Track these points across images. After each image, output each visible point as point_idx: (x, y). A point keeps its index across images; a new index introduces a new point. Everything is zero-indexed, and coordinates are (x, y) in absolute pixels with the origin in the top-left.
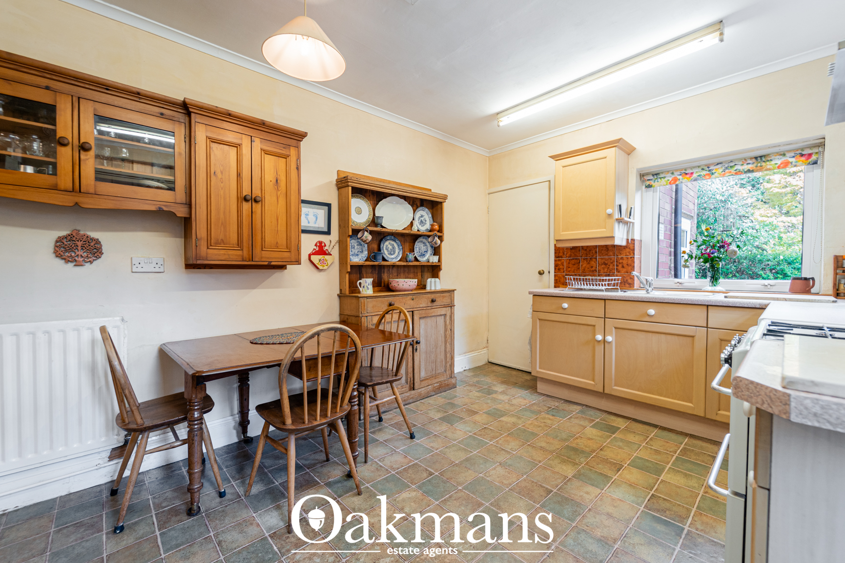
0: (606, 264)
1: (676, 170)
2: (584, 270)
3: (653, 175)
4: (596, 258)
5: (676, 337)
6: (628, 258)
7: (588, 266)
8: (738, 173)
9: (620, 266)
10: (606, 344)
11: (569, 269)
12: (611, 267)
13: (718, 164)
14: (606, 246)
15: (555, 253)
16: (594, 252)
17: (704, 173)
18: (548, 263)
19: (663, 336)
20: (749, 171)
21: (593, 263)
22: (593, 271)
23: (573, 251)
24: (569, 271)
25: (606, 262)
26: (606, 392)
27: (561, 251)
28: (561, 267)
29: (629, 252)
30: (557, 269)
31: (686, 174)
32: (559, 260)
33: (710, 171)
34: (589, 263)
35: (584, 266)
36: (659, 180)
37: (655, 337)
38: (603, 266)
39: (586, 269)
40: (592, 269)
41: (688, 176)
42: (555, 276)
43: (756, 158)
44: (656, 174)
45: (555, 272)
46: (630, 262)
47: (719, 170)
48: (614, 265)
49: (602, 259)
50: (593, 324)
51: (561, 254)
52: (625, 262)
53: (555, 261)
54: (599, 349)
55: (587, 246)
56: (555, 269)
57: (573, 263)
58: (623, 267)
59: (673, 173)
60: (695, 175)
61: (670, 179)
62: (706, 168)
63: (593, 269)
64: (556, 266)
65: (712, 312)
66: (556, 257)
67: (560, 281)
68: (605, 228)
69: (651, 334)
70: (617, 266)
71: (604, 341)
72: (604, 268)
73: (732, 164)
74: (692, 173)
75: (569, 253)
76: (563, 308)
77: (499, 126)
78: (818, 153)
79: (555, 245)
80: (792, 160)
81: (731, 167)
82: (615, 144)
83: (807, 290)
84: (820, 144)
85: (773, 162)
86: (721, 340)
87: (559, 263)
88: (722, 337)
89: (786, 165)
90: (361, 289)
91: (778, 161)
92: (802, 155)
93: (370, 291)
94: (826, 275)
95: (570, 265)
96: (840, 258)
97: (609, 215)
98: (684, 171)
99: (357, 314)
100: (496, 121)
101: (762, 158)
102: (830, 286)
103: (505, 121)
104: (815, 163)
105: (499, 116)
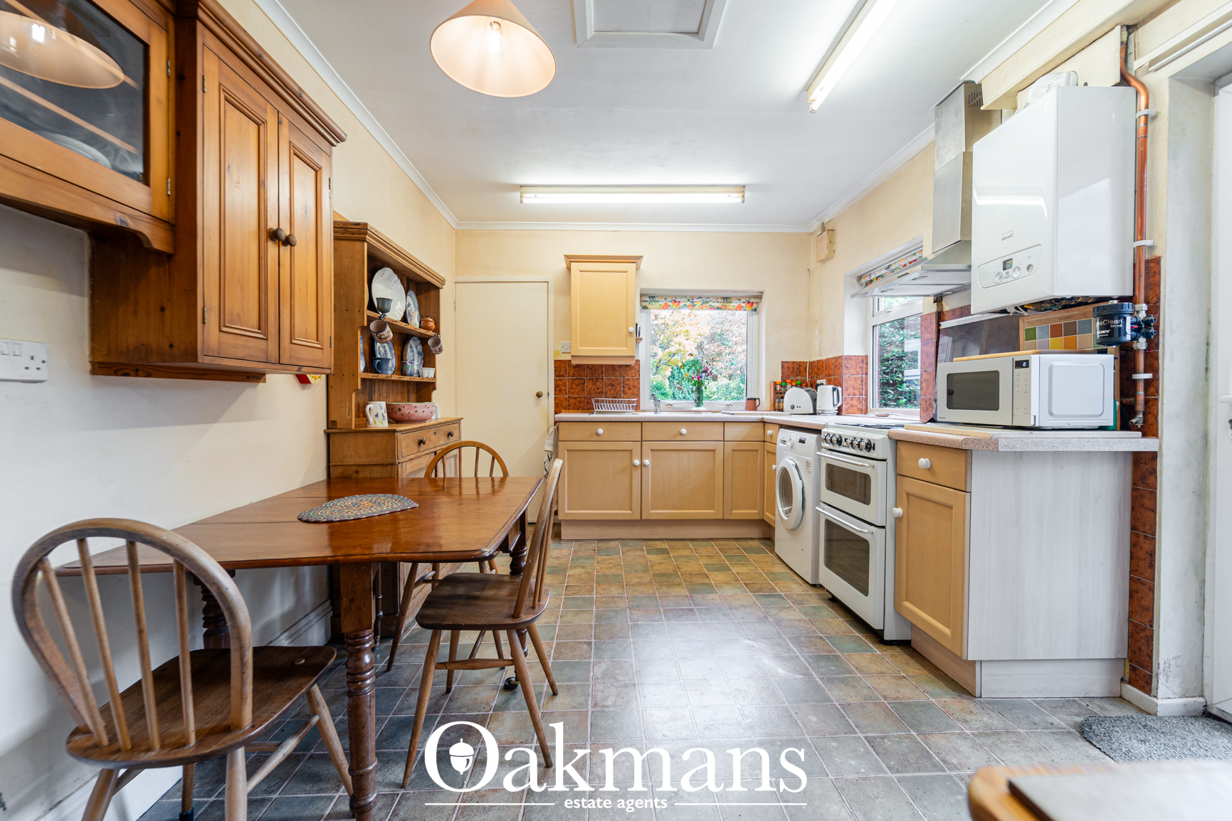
0: (612, 385)
1: (669, 297)
2: (590, 391)
3: (650, 297)
4: (602, 379)
5: (702, 452)
6: (633, 380)
7: (594, 387)
8: (712, 308)
9: (627, 387)
10: (643, 468)
11: (573, 390)
12: (618, 388)
13: (699, 298)
14: (613, 365)
15: (555, 371)
16: (600, 371)
17: (688, 303)
18: (547, 383)
19: (692, 453)
20: (718, 308)
21: (599, 384)
22: (599, 393)
23: (577, 369)
24: (572, 393)
25: (613, 383)
26: (643, 518)
27: (563, 369)
28: (563, 388)
29: (635, 374)
30: (558, 391)
31: (675, 301)
32: (560, 380)
33: (692, 302)
34: (594, 384)
35: (590, 387)
36: (654, 303)
37: (685, 455)
38: (610, 387)
39: (592, 390)
40: (598, 391)
41: (676, 304)
42: (555, 398)
43: (724, 298)
44: (653, 297)
45: (555, 394)
46: (635, 384)
47: (698, 303)
48: (620, 387)
49: (609, 379)
50: (630, 448)
51: (562, 373)
52: (631, 383)
53: (555, 380)
54: (637, 474)
55: (593, 365)
56: (555, 390)
57: (577, 383)
58: (629, 389)
59: (666, 299)
60: (682, 304)
61: (663, 304)
62: (691, 299)
63: (600, 390)
64: (556, 386)
65: (728, 428)
66: (556, 375)
67: (561, 405)
68: (626, 347)
69: (682, 452)
70: (624, 387)
71: (642, 465)
72: (610, 390)
73: (708, 300)
74: (679, 302)
75: (573, 372)
76: (598, 434)
77: (521, 202)
78: (758, 303)
79: (555, 361)
80: (743, 305)
81: (707, 302)
82: (635, 260)
83: (755, 408)
84: (759, 296)
85: (733, 304)
86: (733, 451)
87: (560, 383)
88: (734, 448)
89: (740, 308)
90: (371, 419)
91: (735, 304)
92: (749, 302)
93: (386, 422)
94: (766, 396)
95: (574, 386)
96: (775, 384)
97: (630, 333)
98: (675, 298)
99: (390, 461)
100: (518, 194)
101: (726, 299)
102: (769, 404)
103: (530, 199)
104: (755, 310)
105: (523, 189)
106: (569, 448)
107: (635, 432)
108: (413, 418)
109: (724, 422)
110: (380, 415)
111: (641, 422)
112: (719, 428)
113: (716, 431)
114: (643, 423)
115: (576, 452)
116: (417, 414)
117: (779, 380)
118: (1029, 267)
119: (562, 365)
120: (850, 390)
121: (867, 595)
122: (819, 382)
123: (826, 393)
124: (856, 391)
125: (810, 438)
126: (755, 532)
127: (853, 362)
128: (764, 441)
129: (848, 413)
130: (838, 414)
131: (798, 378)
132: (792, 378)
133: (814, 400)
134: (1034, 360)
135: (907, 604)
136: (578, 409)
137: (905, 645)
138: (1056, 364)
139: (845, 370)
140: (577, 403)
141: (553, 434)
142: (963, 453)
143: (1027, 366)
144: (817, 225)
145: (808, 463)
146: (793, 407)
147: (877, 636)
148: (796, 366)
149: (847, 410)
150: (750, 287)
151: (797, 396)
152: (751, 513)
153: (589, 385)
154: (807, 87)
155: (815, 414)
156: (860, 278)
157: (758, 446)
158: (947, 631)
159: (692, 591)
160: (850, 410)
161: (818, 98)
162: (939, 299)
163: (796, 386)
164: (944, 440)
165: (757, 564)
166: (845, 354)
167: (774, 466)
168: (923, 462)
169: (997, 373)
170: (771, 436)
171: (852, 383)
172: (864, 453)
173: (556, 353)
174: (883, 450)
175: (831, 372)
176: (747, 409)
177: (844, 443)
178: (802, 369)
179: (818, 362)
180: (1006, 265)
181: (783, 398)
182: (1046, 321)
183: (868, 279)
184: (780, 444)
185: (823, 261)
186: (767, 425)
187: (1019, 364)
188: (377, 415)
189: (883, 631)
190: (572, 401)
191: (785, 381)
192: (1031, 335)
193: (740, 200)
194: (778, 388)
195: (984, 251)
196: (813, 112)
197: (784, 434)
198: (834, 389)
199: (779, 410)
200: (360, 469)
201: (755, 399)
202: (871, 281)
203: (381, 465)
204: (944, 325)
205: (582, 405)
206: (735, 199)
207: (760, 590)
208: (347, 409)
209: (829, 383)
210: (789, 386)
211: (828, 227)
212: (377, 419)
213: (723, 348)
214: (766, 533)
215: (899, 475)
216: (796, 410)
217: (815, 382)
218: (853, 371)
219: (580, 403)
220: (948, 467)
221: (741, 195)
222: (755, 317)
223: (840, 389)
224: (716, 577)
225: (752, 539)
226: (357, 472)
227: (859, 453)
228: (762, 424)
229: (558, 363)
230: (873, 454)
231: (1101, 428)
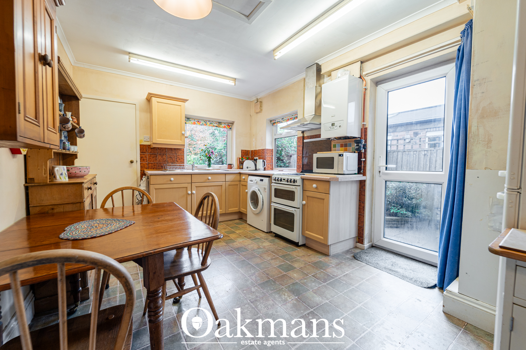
0: (171, 158)
1: (196, 119)
2: (160, 160)
3: (187, 119)
4: (166, 155)
5: (217, 187)
6: (181, 155)
7: (162, 158)
8: (214, 126)
9: (178, 159)
10: (192, 195)
11: (150, 160)
12: (174, 159)
13: (209, 121)
14: (171, 148)
15: (140, 150)
16: (165, 151)
17: (204, 123)
18: (136, 156)
19: (213, 187)
20: (216, 126)
21: (164, 157)
22: (164, 161)
23: (153, 150)
24: (150, 161)
25: (171, 157)
27: (145, 149)
28: (145, 158)
29: (182, 152)
30: (142, 160)
31: (198, 121)
32: (143, 154)
33: (206, 123)
34: (162, 157)
35: (159, 158)
36: (189, 121)
38: (170, 159)
39: (161, 160)
40: (164, 160)
41: (199, 123)
42: (141, 164)
43: (219, 123)
44: (189, 119)
45: (140, 162)
46: (182, 157)
47: (208, 123)
48: (175, 158)
49: (169, 155)
50: (186, 186)
51: (144, 151)
52: (180, 157)
53: (141, 155)
54: (189, 198)
55: (161, 148)
56: (141, 160)
57: (153, 156)
58: (179, 159)
59: (194, 120)
60: (201, 123)
61: (193, 122)
62: (205, 121)
63: (165, 160)
64: (141, 158)
65: (227, 176)
66: (141, 152)
67: (144, 167)
68: (181, 140)
69: (209, 187)
70: (177, 159)
71: (192, 193)
72: (170, 160)
73: (213, 123)
74: (200, 122)
75: (150, 151)
76: (171, 181)
77: (129, 61)
78: (232, 126)
79: (141, 145)
80: (226, 126)
81: (212, 123)
82: (185, 101)
83: (231, 168)
84: (233, 123)
85: (222, 125)
86: (229, 185)
87: (144, 156)
88: (229, 184)
89: (225, 127)
90: (58, 177)
91: (223, 125)
92: (228, 125)
93: (67, 178)
94: (236, 163)
95: (151, 158)
96: (239, 158)
97: (183, 134)
98: (198, 120)
99: (79, 200)
100: (127, 57)
101: (220, 123)
102: (237, 166)
103: (134, 61)
104: (231, 129)
105: (130, 55)
106: (156, 188)
107: (188, 179)
108: (78, 175)
109: (225, 174)
110: (63, 174)
111: (191, 174)
112: (223, 176)
113: (222, 178)
114: (192, 175)
115: (160, 190)
116: (81, 173)
117: (240, 157)
118: (340, 126)
119: (144, 147)
120: (268, 161)
121: (293, 231)
122: (255, 158)
123: (260, 162)
124: (270, 162)
126: (236, 217)
127: (269, 151)
128: (240, 181)
129: (267, 170)
130: (264, 170)
131: (247, 156)
132: (245, 156)
133: (256, 165)
134: (344, 154)
135: (307, 232)
136: (154, 169)
137: (304, 245)
139: (266, 154)
140: (153, 166)
141: (145, 181)
142: (328, 182)
143: (343, 156)
144: (254, 99)
145: (265, 189)
146: (247, 168)
147: (296, 244)
148: (246, 152)
149: (267, 168)
150: (229, 119)
151: (248, 163)
152: (235, 209)
153: (159, 157)
154: (274, 50)
155: (256, 170)
156: (271, 121)
157: (238, 183)
158: (322, 238)
159: (226, 243)
160: (268, 169)
161: (278, 55)
162: (303, 132)
163: (247, 159)
164: (323, 178)
165: (243, 229)
166: (266, 148)
167: (246, 191)
168: (314, 186)
169: (333, 158)
170: (244, 179)
171: (268, 159)
173: (141, 141)
175: (260, 154)
176: (228, 168)
177: (283, 180)
178: (248, 153)
179: (255, 150)
180: (333, 125)
181: (243, 164)
182: (339, 143)
183: (274, 122)
184: (249, 182)
185: (257, 113)
186: (241, 175)
187: (340, 155)
188: (62, 174)
189: (298, 242)
190: (150, 165)
191: (243, 158)
192: (335, 146)
193: (234, 84)
194: (241, 160)
195: (325, 119)
196: (275, 59)
197: (251, 178)
198: (263, 161)
199: (241, 169)
200: (55, 207)
201: (231, 164)
202: (275, 123)
203: (72, 203)
204: (305, 141)
205: (156, 167)
206: (232, 83)
207: (251, 238)
208: (44, 171)
209: (260, 158)
210: (244, 159)
211: (259, 100)
212: (62, 177)
213: (192, 141)
214: (242, 216)
215: (303, 190)
216: (249, 169)
217: (253, 158)
218: (269, 155)
219: (154, 165)
220: (322, 187)
221: (234, 82)
222: (230, 132)
223: (265, 161)
224: (232, 236)
225: (235, 220)
226: (53, 209)
227: (290, 184)
228: (239, 174)
229: (142, 146)
230: (296, 184)
231: (355, 174)
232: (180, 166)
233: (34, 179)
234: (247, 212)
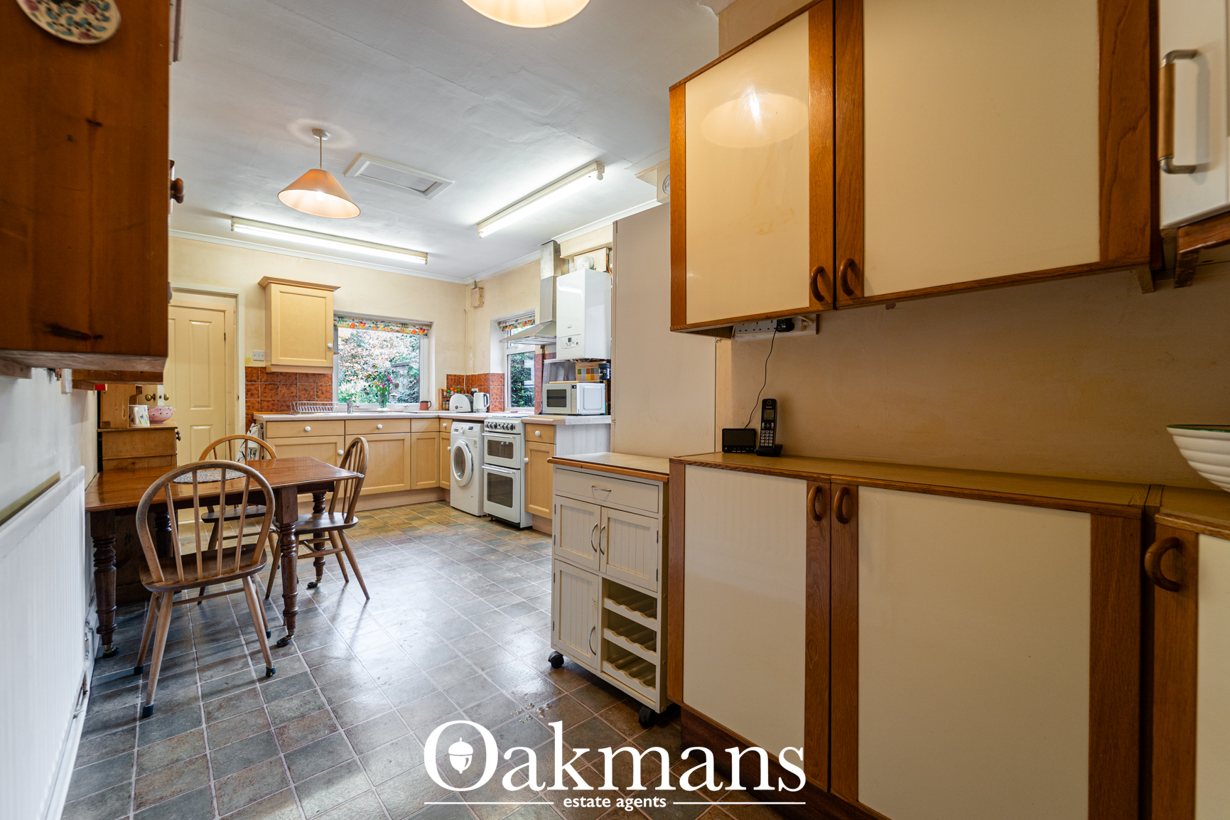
0: (306, 390)
1: (357, 318)
2: (284, 395)
3: (339, 318)
4: (296, 384)
5: (394, 441)
6: (326, 385)
7: (287, 392)
8: (392, 331)
9: (320, 392)
11: (266, 394)
12: (311, 393)
13: (382, 322)
15: (246, 376)
16: (294, 379)
17: (372, 325)
19: (386, 442)
20: (398, 331)
21: (293, 389)
22: (293, 397)
23: (270, 376)
24: (265, 397)
25: (307, 388)
27: (254, 375)
28: (255, 392)
29: (328, 381)
30: (249, 395)
31: (361, 323)
32: (251, 385)
33: (376, 325)
34: (288, 389)
35: (283, 391)
36: (342, 322)
37: (381, 445)
38: (304, 392)
39: (286, 394)
40: (292, 395)
41: (362, 325)
42: (246, 402)
43: (402, 324)
44: (341, 318)
45: (246, 398)
46: (328, 389)
47: (381, 326)
48: (314, 391)
49: (302, 385)
50: (335, 441)
51: (253, 379)
52: (324, 389)
53: (246, 385)
55: (287, 373)
56: (247, 394)
57: (270, 388)
58: (323, 393)
59: (353, 320)
60: (367, 325)
61: (350, 324)
62: (375, 323)
63: (294, 394)
64: (248, 391)
65: (414, 422)
66: (247, 380)
67: (253, 407)
68: (326, 360)
69: (378, 443)
70: (317, 392)
72: (304, 394)
73: (389, 324)
74: (365, 323)
75: (265, 378)
76: (305, 431)
77: (232, 230)
78: (428, 330)
79: (246, 368)
80: (417, 330)
81: (389, 326)
82: (332, 289)
83: (427, 409)
84: (430, 325)
85: (409, 329)
86: (418, 439)
87: (252, 387)
88: (418, 437)
89: (414, 332)
90: (137, 421)
91: (411, 329)
92: (421, 329)
93: (148, 422)
94: (436, 400)
95: (267, 391)
96: (443, 390)
97: (329, 348)
98: (361, 320)
99: (169, 452)
100: (229, 222)
101: (404, 325)
102: (438, 405)
103: (240, 229)
104: (426, 335)
105: (235, 220)
106: (278, 444)
107: (339, 428)
108: (156, 419)
109: (411, 419)
110: (144, 416)
111: (345, 420)
112: (407, 423)
113: (405, 426)
114: (347, 421)
115: (285, 446)
117: (445, 388)
118: (577, 343)
119: (254, 371)
120: (495, 395)
121: (511, 507)
122: (473, 390)
123: (479, 397)
124: (498, 397)
125: (477, 427)
126: (433, 497)
127: (496, 377)
128: (440, 431)
129: (493, 411)
130: (487, 412)
131: (459, 386)
132: (454, 386)
133: (472, 403)
134: (578, 385)
135: (531, 506)
136: (271, 411)
137: (530, 529)
138: (586, 387)
139: (491, 383)
140: (271, 406)
141: (257, 433)
142: (552, 426)
143: (577, 388)
144: (471, 281)
145: (475, 442)
146: (457, 408)
147: (515, 527)
148: (457, 378)
149: (492, 409)
150: (422, 317)
151: (458, 400)
152: (431, 483)
153: (283, 390)
154: (478, 224)
155: (472, 411)
156: (499, 323)
157: (435, 435)
158: (547, 510)
160: (494, 409)
161: (486, 232)
162: (543, 347)
163: (457, 392)
164: (546, 421)
165: (441, 512)
166: (492, 372)
167: (449, 448)
168: (537, 433)
169: (566, 390)
170: (446, 427)
171: (495, 391)
172: (510, 431)
173: (247, 360)
174: (519, 429)
175: (482, 383)
176: (421, 409)
177: (498, 427)
178: (461, 380)
179: (472, 376)
180: (570, 340)
181: (448, 401)
182: (585, 367)
183: (504, 325)
184: (453, 432)
185: (476, 308)
186: (441, 420)
187: (573, 387)
188: (142, 417)
189: (519, 523)
190: (265, 403)
191: (449, 389)
192: (580, 372)
193: (424, 262)
194: (445, 393)
195: (561, 331)
196: (480, 237)
197: (456, 425)
198: (485, 395)
199: (446, 410)
200: (137, 461)
201: (427, 402)
202: (506, 327)
203: (160, 456)
204: (546, 362)
205: (275, 407)
206: (420, 261)
207: (449, 523)
208: (123, 412)
209: (480, 391)
210: (452, 392)
211: (479, 285)
212: (142, 420)
214: (442, 495)
215: (526, 441)
216: (459, 410)
217: (470, 390)
218: (496, 384)
219: (273, 405)
220: (548, 432)
221: (425, 259)
222: (424, 341)
223: (488, 395)
224: (415, 523)
225: (431, 502)
226: (134, 463)
227: (507, 432)
228: (438, 420)
229: (250, 370)
230: (514, 431)
231: (602, 414)
232: (323, 404)
233: (109, 422)
234: (450, 486)
